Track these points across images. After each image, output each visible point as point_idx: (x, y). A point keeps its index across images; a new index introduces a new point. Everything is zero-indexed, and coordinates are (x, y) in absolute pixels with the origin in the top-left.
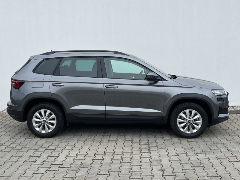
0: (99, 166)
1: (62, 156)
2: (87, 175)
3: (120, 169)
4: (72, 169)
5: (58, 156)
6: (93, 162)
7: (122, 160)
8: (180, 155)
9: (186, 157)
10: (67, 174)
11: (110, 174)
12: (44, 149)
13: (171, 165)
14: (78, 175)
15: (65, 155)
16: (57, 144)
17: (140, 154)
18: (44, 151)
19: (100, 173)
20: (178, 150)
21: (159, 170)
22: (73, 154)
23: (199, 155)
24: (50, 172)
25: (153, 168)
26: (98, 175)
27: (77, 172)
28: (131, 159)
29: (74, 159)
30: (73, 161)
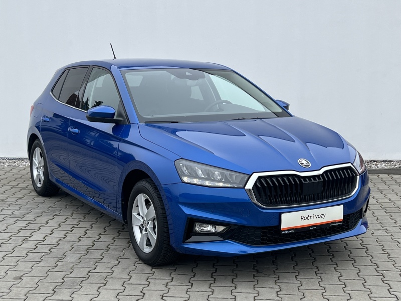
0: (103, 251)
1: (38, 236)
2: (77, 263)
4: (52, 255)
5: (30, 236)
6: (93, 246)
10: (40, 262)
12: (6, 225)
15: (44, 235)
16: (32, 218)
18: (6, 228)
22: (59, 234)
24: (10, 259)
27: (60, 259)
29: (59, 241)
30: (57, 244)
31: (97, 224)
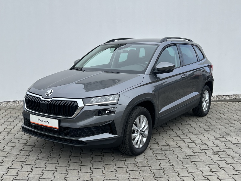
3: (175, 154)
7: (169, 146)
8: (219, 138)
9: (227, 141)
11: (169, 159)
13: (220, 148)
14: (138, 161)
17: (181, 140)
19: (158, 158)
20: (213, 135)
21: (212, 153)
23: (236, 138)
25: (205, 151)
26: (158, 160)
28: (177, 145)
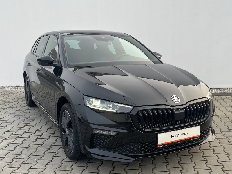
0: (46, 149)
2: (26, 160)
4: (14, 152)
5: (9, 136)
6: (42, 145)
10: (4, 158)
15: (17, 136)
22: (26, 135)
27: (17, 155)
29: (24, 141)
30: (22, 143)
31: (52, 128)
